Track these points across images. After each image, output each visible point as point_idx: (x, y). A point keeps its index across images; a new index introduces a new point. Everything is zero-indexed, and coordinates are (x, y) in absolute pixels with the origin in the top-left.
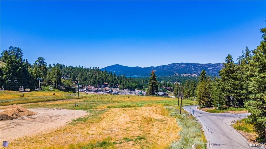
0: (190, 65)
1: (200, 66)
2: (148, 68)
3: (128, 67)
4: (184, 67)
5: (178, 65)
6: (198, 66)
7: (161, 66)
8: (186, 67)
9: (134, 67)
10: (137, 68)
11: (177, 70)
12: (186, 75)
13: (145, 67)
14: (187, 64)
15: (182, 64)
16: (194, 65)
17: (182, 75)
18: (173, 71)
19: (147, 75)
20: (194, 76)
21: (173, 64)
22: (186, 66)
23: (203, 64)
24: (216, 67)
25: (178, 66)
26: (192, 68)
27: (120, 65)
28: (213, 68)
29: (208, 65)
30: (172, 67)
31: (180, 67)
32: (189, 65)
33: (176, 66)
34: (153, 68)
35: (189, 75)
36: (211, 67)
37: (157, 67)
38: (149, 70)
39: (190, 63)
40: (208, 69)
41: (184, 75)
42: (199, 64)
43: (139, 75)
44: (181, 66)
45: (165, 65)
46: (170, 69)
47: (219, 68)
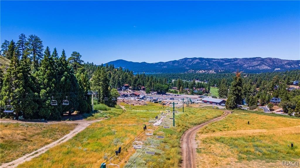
0: (204, 60)
1: (215, 61)
2: (157, 64)
3: (133, 62)
4: (198, 63)
5: (191, 60)
6: (213, 62)
7: (171, 61)
8: (199, 63)
9: (140, 62)
10: (144, 63)
11: (190, 65)
12: (202, 72)
13: (153, 63)
14: (201, 59)
15: (195, 58)
16: (208, 60)
17: (197, 72)
18: (185, 67)
19: (156, 72)
20: (211, 73)
21: (185, 58)
22: (200, 61)
23: (218, 59)
24: (233, 62)
25: (191, 62)
26: (206, 63)
27: (124, 60)
28: (229, 63)
29: (224, 61)
30: (184, 63)
31: (193, 63)
32: (202, 60)
33: (188, 61)
34: (162, 64)
35: (205, 72)
36: (227, 62)
37: (167, 62)
38: (158, 66)
39: (203, 58)
40: (224, 65)
41: (199, 72)
42: (214, 59)
43: (148, 72)
44: (194, 61)
45: (175, 60)
46: (182, 65)
47: (237, 64)
